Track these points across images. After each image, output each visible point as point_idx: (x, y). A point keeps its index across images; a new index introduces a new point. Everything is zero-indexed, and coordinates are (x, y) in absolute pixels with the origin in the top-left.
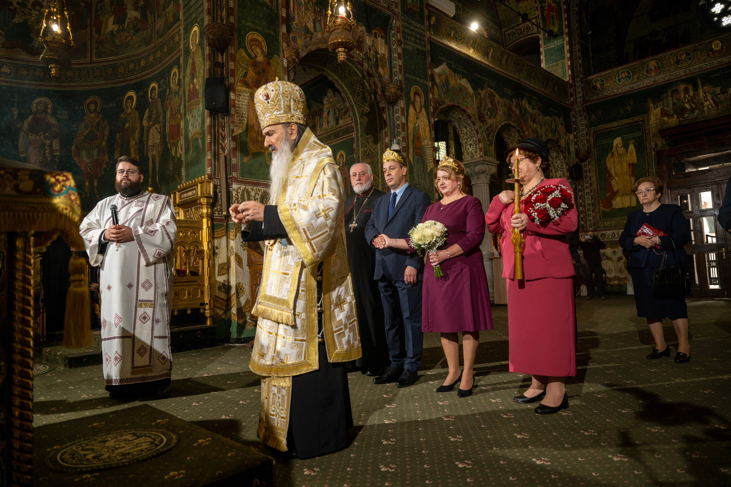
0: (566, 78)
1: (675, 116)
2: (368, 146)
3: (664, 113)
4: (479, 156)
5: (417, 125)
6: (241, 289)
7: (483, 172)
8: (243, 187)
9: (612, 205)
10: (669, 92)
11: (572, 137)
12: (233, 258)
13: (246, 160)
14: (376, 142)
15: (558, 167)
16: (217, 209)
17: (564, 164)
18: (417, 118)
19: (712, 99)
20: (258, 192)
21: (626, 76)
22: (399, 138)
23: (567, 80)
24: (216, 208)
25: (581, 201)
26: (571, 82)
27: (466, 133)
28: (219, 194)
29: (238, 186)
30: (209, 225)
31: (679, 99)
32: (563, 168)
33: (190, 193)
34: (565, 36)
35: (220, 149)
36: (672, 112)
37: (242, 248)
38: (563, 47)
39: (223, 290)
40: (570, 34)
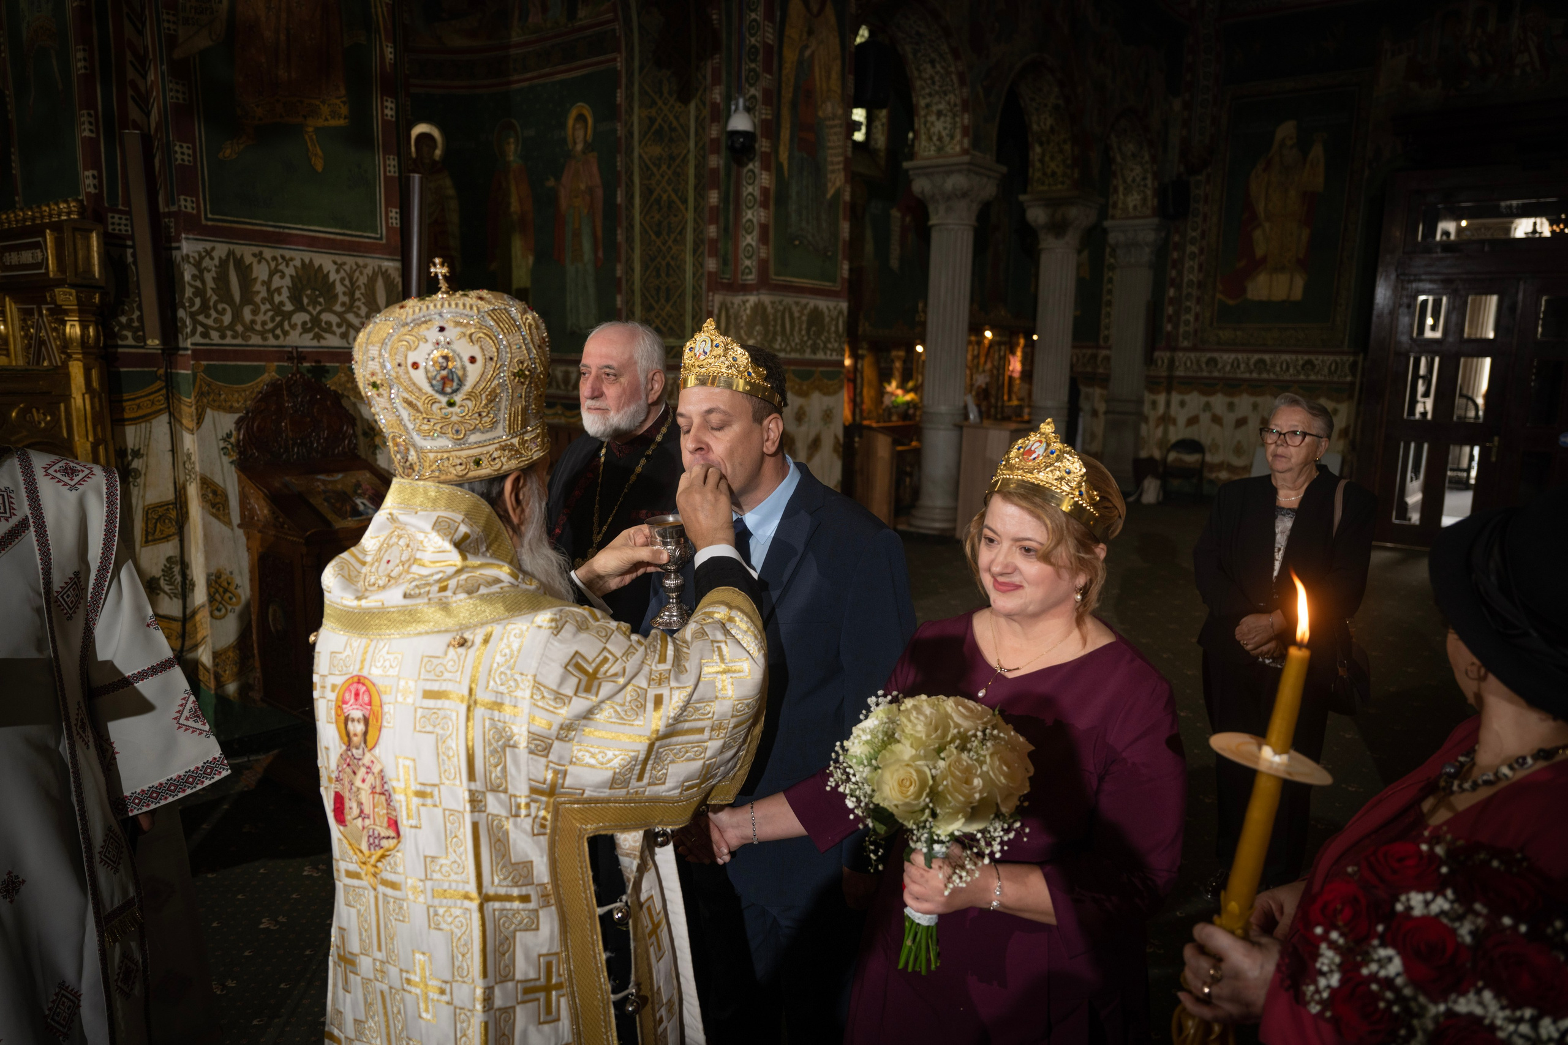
1: (1440, 82)
2: (660, 103)
3: (1414, 71)
4: (958, 149)
5: (807, 53)
6: (226, 591)
7: (964, 195)
8: (221, 250)
9: (1244, 290)
11: (1177, 105)
12: (193, 491)
13: (228, 152)
14: (684, 95)
15: (1134, 181)
16: (131, 320)
17: (1149, 176)
18: (810, 32)
20: (282, 267)
22: (753, 91)
24: (124, 319)
25: (1174, 273)
27: (932, 78)
28: (133, 268)
29: (200, 246)
30: (95, 384)
31: (1457, 39)
32: (1145, 186)
33: (27, 257)
35: (131, 103)
36: (1434, 70)
37: (226, 460)
39: (167, 588)
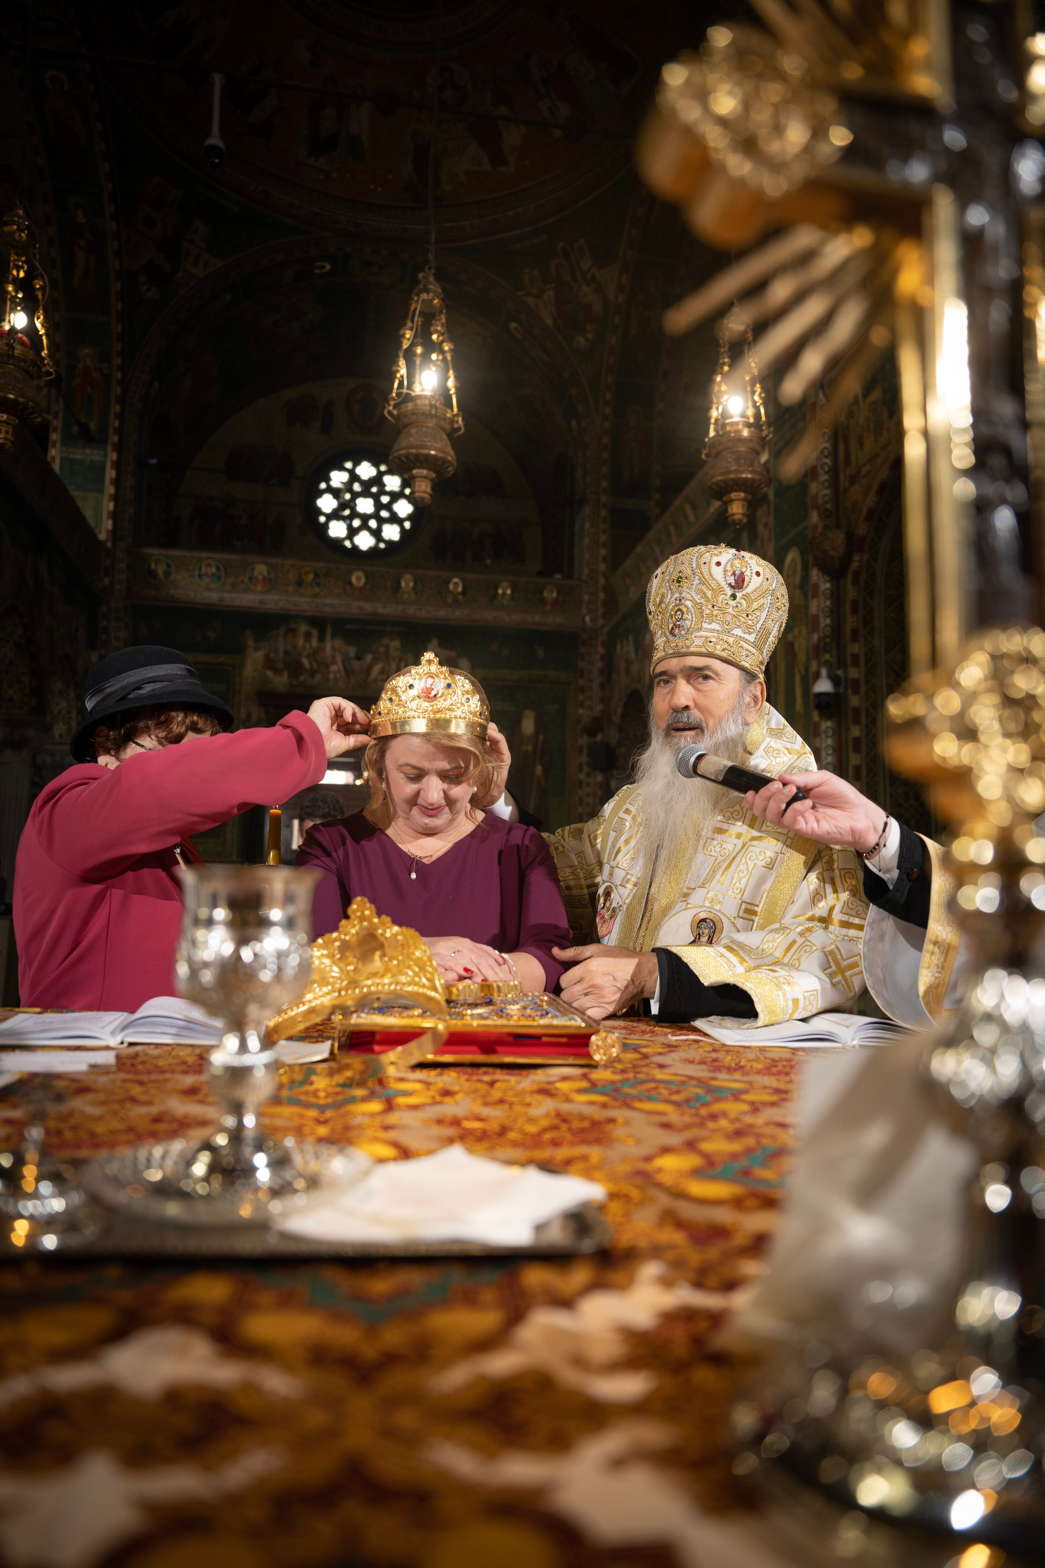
0: (100, 532)
1: (286, 674)
3: (269, 663)
10: (282, 630)
19: (343, 662)
21: (213, 575)
23: (102, 537)
26: (109, 544)
31: (295, 647)
34: (109, 448)
36: (280, 666)
38: (103, 469)
40: (119, 448)
